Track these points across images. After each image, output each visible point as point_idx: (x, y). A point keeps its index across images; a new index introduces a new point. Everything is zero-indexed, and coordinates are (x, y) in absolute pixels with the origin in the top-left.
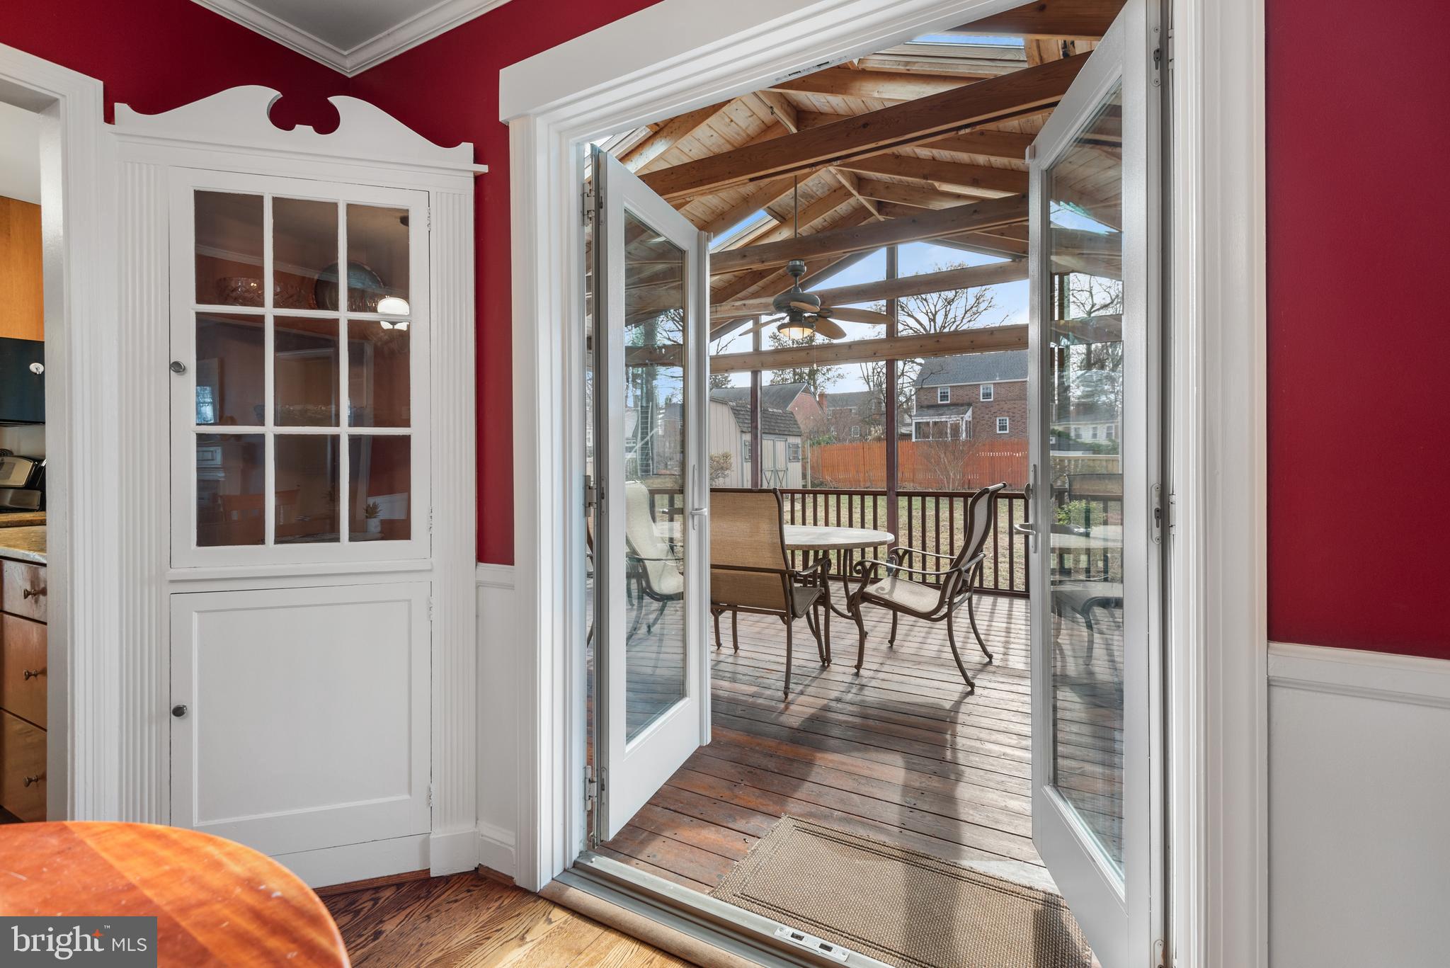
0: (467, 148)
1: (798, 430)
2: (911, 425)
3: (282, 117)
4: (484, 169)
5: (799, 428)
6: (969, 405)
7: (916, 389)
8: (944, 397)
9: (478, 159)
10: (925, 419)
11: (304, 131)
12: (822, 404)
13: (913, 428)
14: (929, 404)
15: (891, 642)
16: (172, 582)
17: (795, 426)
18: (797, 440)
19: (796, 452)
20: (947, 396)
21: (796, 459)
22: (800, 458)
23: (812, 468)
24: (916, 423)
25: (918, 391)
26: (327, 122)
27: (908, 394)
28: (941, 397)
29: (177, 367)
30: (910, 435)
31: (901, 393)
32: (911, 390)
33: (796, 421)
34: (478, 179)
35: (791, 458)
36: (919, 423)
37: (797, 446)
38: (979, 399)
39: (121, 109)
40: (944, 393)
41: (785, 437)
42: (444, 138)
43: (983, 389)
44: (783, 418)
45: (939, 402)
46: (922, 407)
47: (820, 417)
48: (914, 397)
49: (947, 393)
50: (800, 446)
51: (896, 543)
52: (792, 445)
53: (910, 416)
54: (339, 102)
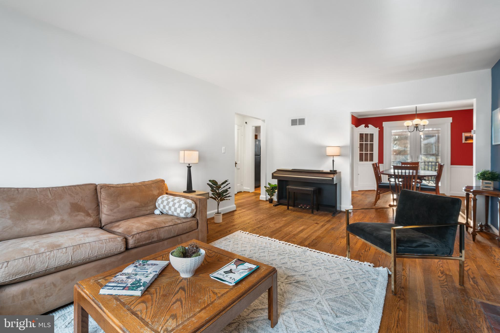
0: (378, 128)
3: (365, 127)
4: (380, 130)
9: (379, 129)
11: (367, 128)
26: (368, 127)
29: (359, 148)
34: (379, 130)
42: (376, 127)
54: (369, 125)
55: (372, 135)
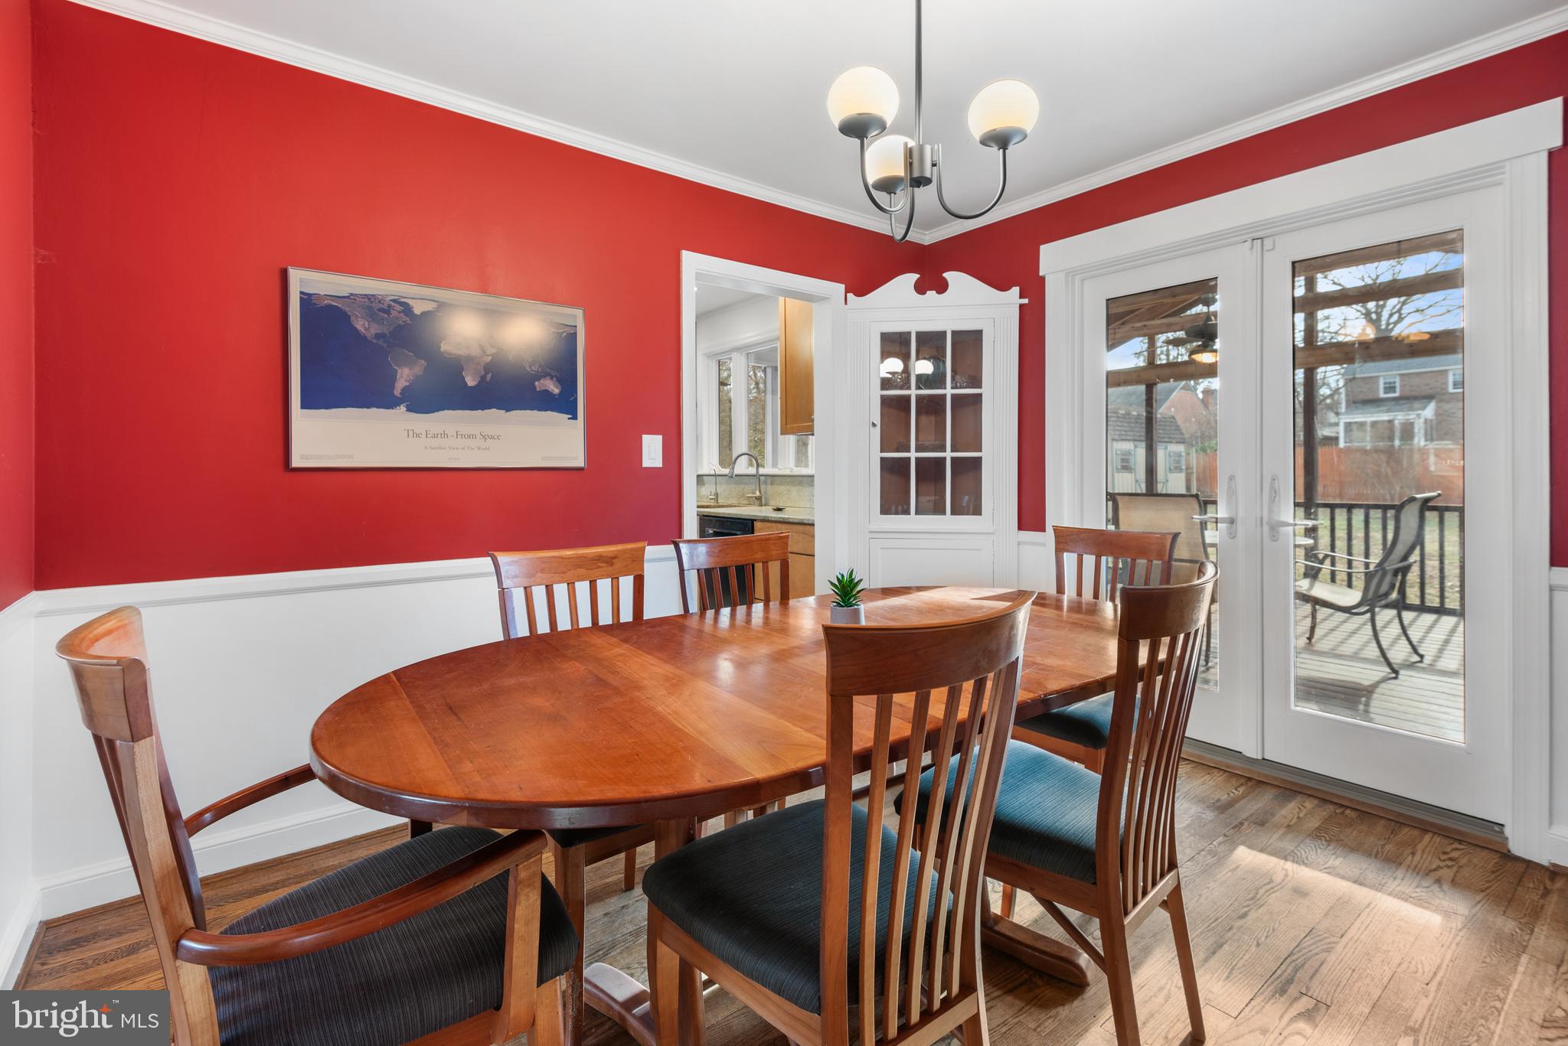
0: (1016, 290)
1: (1181, 436)
2: (1337, 424)
3: (920, 288)
4: (1025, 301)
5: (1182, 434)
6: (1430, 398)
7: (1346, 379)
8: (1390, 388)
9: (1021, 297)
10: (1358, 418)
11: (931, 294)
12: (1208, 403)
13: (1341, 429)
14: (1366, 398)
15: (1310, 639)
16: (870, 532)
17: (1178, 432)
18: (1181, 448)
19: (1178, 462)
20: (1394, 387)
21: (1178, 469)
22: (1184, 467)
23: (1198, 479)
24: (1346, 423)
25: (1348, 382)
26: (942, 287)
27: (1333, 385)
28: (1385, 388)
29: (874, 425)
30: (1336, 439)
31: (1324, 384)
32: (1338, 381)
33: (1178, 426)
34: (1021, 306)
35: (1172, 468)
36: (1350, 423)
37: (1179, 455)
38: (1446, 388)
39: (850, 296)
40: (1390, 383)
41: (1165, 444)
42: (1002, 287)
43: (1454, 375)
44: (1163, 423)
45: (1382, 395)
46: (1355, 402)
47: (1204, 419)
48: (1343, 391)
49: (1394, 383)
50: (1183, 454)
51: (1314, 547)
52: (1174, 453)
53: (1337, 414)
54: (948, 275)
55: (969, 343)
